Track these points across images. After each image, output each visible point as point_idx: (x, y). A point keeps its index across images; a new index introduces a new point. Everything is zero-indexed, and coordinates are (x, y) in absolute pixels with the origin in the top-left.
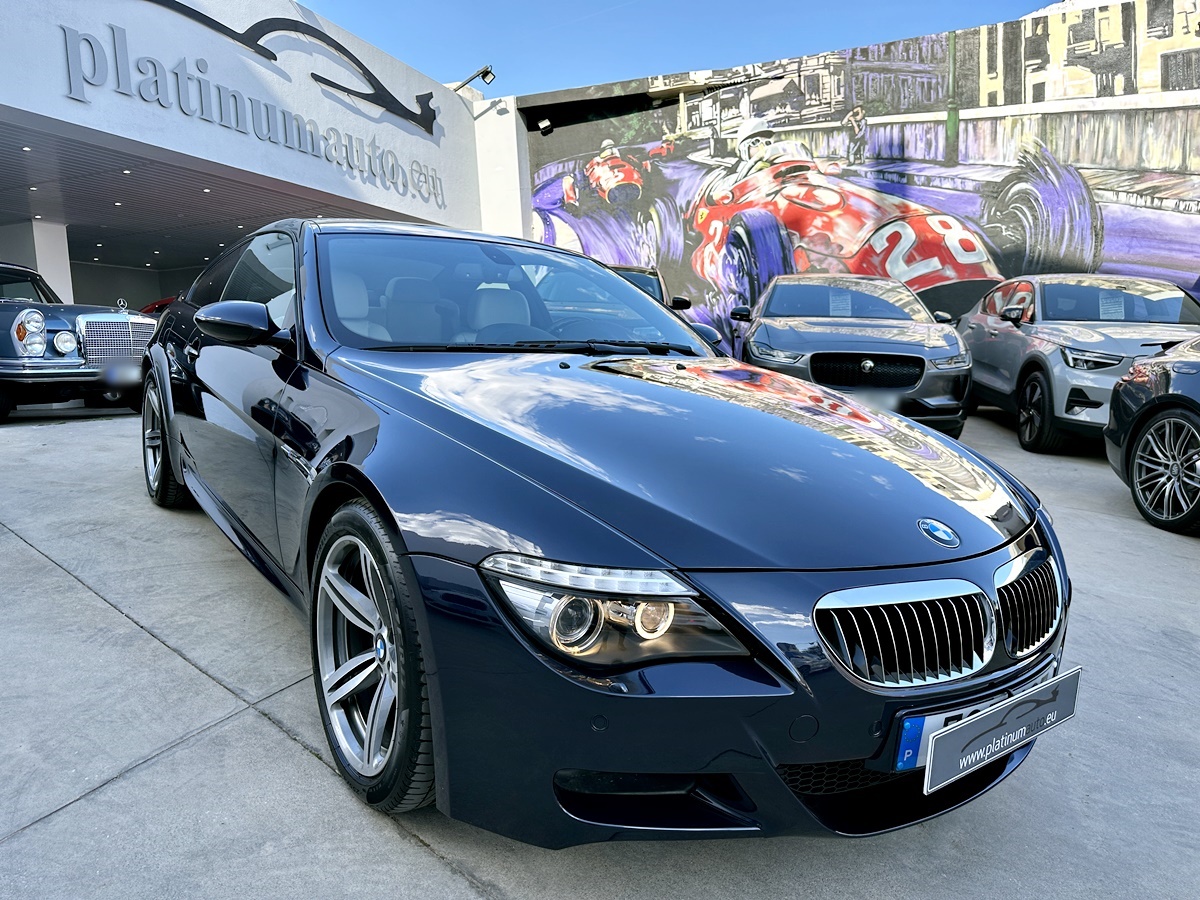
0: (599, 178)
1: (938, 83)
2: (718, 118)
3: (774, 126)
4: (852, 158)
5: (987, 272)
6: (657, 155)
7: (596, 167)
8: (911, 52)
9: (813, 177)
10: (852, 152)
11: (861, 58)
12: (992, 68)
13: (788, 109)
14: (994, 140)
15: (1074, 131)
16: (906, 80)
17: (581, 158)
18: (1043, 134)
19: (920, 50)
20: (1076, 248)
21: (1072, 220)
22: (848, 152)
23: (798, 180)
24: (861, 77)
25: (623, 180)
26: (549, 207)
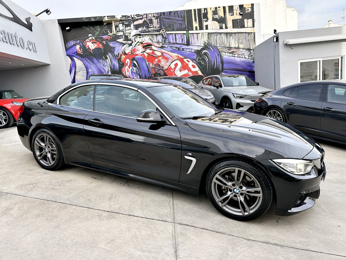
0: (89, 46)
1: (183, 23)
2: (125, 29)
3: (141, 33)
4: (163, 43)
5: (199, 73)
6: (107, 40)
7: (87, 42)
8: (176, 14)
9: (154, 48)
10: (163, 41)
11: (163, 15)
12: (196, 20)
13: (145, 28)
14: (198, 39)
15: (215, 37)
16: (175, 22)
17: (82, 39)
18: (209, 38)
19: (178, 14)
20: (218, 67)
21: (216, 60)
22: (162, 41)
23: (149, 48)
24: (163, 20)
25: (96, 47)
26: (72, 55)
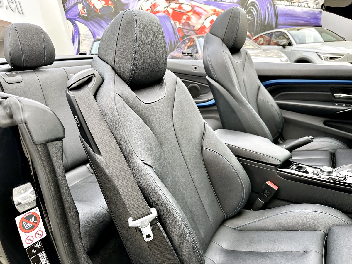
20: (270, 22)
21: (268, 11)
25: (105, 4)
26: (74, 18)
